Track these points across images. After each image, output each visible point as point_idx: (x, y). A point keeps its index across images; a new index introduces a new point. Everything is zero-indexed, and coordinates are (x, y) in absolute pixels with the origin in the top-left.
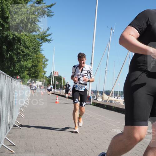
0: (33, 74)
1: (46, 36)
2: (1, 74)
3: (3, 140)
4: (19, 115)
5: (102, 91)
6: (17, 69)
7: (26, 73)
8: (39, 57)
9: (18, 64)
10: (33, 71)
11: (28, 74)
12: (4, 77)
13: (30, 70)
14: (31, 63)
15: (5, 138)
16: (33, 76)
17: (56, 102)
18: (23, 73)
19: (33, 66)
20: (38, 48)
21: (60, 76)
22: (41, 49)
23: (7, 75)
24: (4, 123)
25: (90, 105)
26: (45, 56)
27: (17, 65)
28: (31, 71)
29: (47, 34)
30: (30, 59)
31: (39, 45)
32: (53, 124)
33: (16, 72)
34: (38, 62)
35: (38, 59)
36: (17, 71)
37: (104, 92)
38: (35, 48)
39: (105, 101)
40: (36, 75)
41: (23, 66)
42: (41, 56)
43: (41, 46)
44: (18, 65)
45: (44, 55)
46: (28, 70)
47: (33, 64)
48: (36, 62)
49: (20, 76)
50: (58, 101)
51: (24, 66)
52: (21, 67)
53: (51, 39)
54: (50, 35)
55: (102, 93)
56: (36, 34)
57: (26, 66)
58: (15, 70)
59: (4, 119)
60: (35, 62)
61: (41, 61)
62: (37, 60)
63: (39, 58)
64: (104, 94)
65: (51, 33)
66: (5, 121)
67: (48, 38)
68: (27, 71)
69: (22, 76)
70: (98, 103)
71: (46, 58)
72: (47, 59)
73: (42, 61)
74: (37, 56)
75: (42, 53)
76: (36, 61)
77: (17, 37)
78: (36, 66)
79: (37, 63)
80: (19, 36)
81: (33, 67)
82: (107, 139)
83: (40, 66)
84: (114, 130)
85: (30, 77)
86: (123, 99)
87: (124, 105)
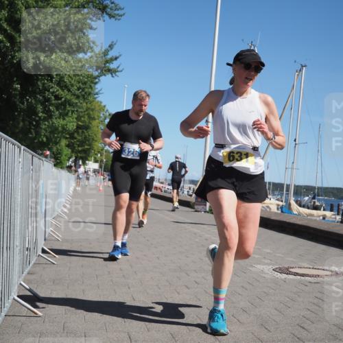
0: (79, 147)
1: (107, 62)
2: (11, 145)
3: (16, 287)
6: (44, 135)
7: (64, 142)
8: (93, 107)
9: (46, 123)
10: (80, 138)
11: (68, 146)
12: (17, 150)
13: (72, 136)
14: (75, 120)
15: (20, 284)
16: (80, 149)
18: (56, 143)
19: (78, 127)
20: (91, 87)
22: (97, 91)
23: (23, 147)
24: (17, 250)
25: (205, 212)
26: (105, 106)
27: (44, 127)
28: (76, 138)
29: (109, 57)
30: (73, 112)
31: (92, 82)
33: (43, 140)
34: (92, 118)
35: (91, 113)
36: (45, 139)
38: (84, 88)
40: (86, 147)
41: (56, 129)
42: (97, 105)
43: (96, 83)
44: (45, 125)
45: (103, 104)
46: (68, 136)
47: (80, 123)
48: (86, 119)
49: (50, 150)
51: (60, 129)
52: (54, 130)
53: (118, 67)
54: (116, 59)
57: (63, 128)
58: (40, 137)
59: (17, 243)
60: (83, 119)
61: (96, 117)
62: (87, 114)
63: (93, 110)
65: (118, 55)
66: (19, 248)
67: (113, 66)
68: (67, 138)
69: (55, 149)
73: (99, 117)
74: (89, 105)
75: (99, 99)
76: (86, 117)
78: (87, 128)
79: (87, 121)
81: (80, 131)
82: (243, 287)
83: (95, 129)
84: (258, 266)
85: (72, 152)
86: (278, 200)
87: (279, 212)
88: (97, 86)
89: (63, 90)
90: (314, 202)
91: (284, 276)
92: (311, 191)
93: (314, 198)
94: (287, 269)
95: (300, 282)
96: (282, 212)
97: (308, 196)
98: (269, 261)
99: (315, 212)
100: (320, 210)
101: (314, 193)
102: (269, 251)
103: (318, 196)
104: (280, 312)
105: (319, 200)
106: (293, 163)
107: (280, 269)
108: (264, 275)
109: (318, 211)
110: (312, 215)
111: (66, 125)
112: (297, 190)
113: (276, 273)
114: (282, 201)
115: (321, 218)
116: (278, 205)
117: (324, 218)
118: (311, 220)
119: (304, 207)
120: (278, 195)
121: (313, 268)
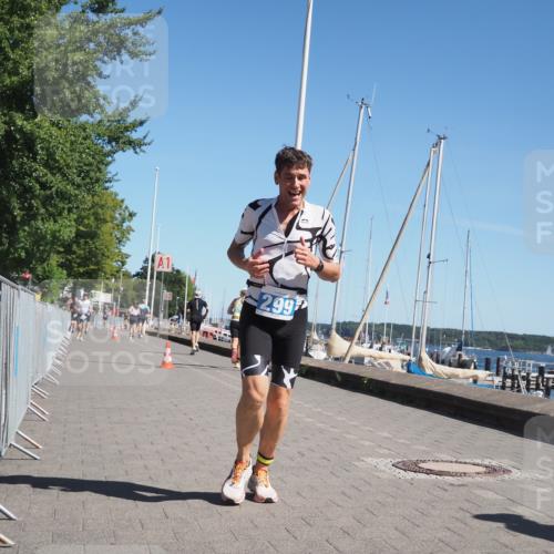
0: (79, 265)
1: (127, 129)
4: (29, 412)
5: (329, 322)
6: (23, 248)
7: (55, 259)
8: (103, 202)
9: (26, 228)
10: (81, 252)
11: (61, 265)
13: (68, 249)
14: (73, 223)
16: (81, 270)
17: (164, 363)
18: (43, 260)
19: (79, 235)
20: (99, 169)
21: (178, 271)
22: (109, 176)
26: (122, 201)
27: (22, 234)
28: (75, 253)
29: (130, 120)
30: (70, 210)
31: (101, 162)
32: (152, 443)
33: (20, 256)
34: (100, 220)
35: (100, 211)
36: (23, 254)
37: (334, 326)
38: (88, 171)
39: (337, 359)
40: (92, 267)
41: (44, 237)
42: (109, 199)
43: (110, 163)
44: (25, 231)
45: (119, 198)
46: (62, 250)
47: (81, 228)
48: (91, 221)
49: (32, 271)
50: (169, 359)
51: (49, 237)
52: (38, 238)
53: (144, 138)
54: (141, 123)
55: (326, 330)
56: (91, 120)
57: (54, 236)
58: (16, 250)
60: (86, 221)
61: (109, 219)
62: (93, 214)
63: (102, 207)
64: (334, 333)
65: (143, 118)
67: (135, 135)
68: (59, 252)
69: (39, 270)
70: (311, 367)
71: (126, 208)
72: (131, 209)
73: (113, 218)
74: (96, 199)
75: (113, 190)
76: (92, 218)
77: (21, 130)
78: (93, 235)
79: (94, 225)
80: (28, 127)
81: (82, 241)
82: (343, 493)
83: (107, 237)
84: (369, 460)
85: (69, 275)
86: (402, 352)
87: (405, 371)
88: (110, 168)
89: (54, 175)
90: (460, 356)
91: (411, 475)
92: (455, 337)
93: (459, 349)
94: (416, 463)
95: (436, 485)
96: (409, 371)
97: (449, 345)
98: (387, 452)
99: (460, 371)
100: (469, 368)
101: (460, 341)
102: (386, 434)
103: (467, 345)
104: (404, 534)
105: (467, 352)
106: (425, 292)
107: (404, 463)
108: (377, 474)
109: (466, 370)
110: (457, 377)
111: (59, 231)
112: (432, 337)
113: (398, 470)
114: (409, 354)
115: (471, 380)
116: (404, 361)
117: (475, 381)
118: (454, 384)
119: (443, 363)
120: (402, 344)
121: (456, 462)
